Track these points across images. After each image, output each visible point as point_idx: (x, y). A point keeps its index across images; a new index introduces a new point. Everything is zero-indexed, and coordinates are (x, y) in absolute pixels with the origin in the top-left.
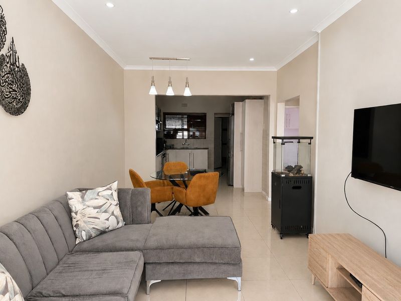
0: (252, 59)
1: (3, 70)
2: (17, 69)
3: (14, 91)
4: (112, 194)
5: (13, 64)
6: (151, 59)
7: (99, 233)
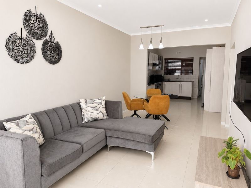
0: (206, 20)
1: (47, 46)
2: (54, 44)
3: (53, 54)
4: (101, 102)
5: (52, 43)
6: (141, 28)
7: (93, 120)
